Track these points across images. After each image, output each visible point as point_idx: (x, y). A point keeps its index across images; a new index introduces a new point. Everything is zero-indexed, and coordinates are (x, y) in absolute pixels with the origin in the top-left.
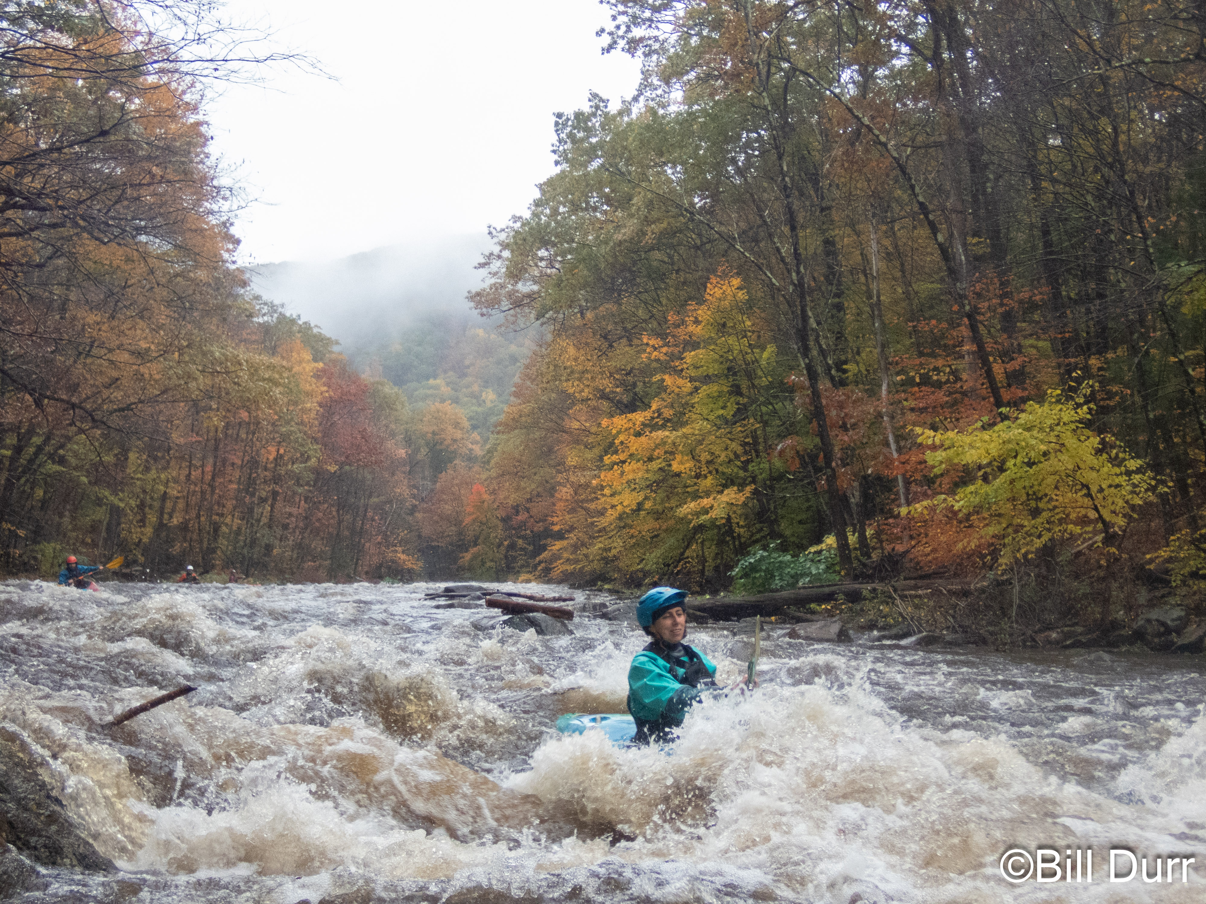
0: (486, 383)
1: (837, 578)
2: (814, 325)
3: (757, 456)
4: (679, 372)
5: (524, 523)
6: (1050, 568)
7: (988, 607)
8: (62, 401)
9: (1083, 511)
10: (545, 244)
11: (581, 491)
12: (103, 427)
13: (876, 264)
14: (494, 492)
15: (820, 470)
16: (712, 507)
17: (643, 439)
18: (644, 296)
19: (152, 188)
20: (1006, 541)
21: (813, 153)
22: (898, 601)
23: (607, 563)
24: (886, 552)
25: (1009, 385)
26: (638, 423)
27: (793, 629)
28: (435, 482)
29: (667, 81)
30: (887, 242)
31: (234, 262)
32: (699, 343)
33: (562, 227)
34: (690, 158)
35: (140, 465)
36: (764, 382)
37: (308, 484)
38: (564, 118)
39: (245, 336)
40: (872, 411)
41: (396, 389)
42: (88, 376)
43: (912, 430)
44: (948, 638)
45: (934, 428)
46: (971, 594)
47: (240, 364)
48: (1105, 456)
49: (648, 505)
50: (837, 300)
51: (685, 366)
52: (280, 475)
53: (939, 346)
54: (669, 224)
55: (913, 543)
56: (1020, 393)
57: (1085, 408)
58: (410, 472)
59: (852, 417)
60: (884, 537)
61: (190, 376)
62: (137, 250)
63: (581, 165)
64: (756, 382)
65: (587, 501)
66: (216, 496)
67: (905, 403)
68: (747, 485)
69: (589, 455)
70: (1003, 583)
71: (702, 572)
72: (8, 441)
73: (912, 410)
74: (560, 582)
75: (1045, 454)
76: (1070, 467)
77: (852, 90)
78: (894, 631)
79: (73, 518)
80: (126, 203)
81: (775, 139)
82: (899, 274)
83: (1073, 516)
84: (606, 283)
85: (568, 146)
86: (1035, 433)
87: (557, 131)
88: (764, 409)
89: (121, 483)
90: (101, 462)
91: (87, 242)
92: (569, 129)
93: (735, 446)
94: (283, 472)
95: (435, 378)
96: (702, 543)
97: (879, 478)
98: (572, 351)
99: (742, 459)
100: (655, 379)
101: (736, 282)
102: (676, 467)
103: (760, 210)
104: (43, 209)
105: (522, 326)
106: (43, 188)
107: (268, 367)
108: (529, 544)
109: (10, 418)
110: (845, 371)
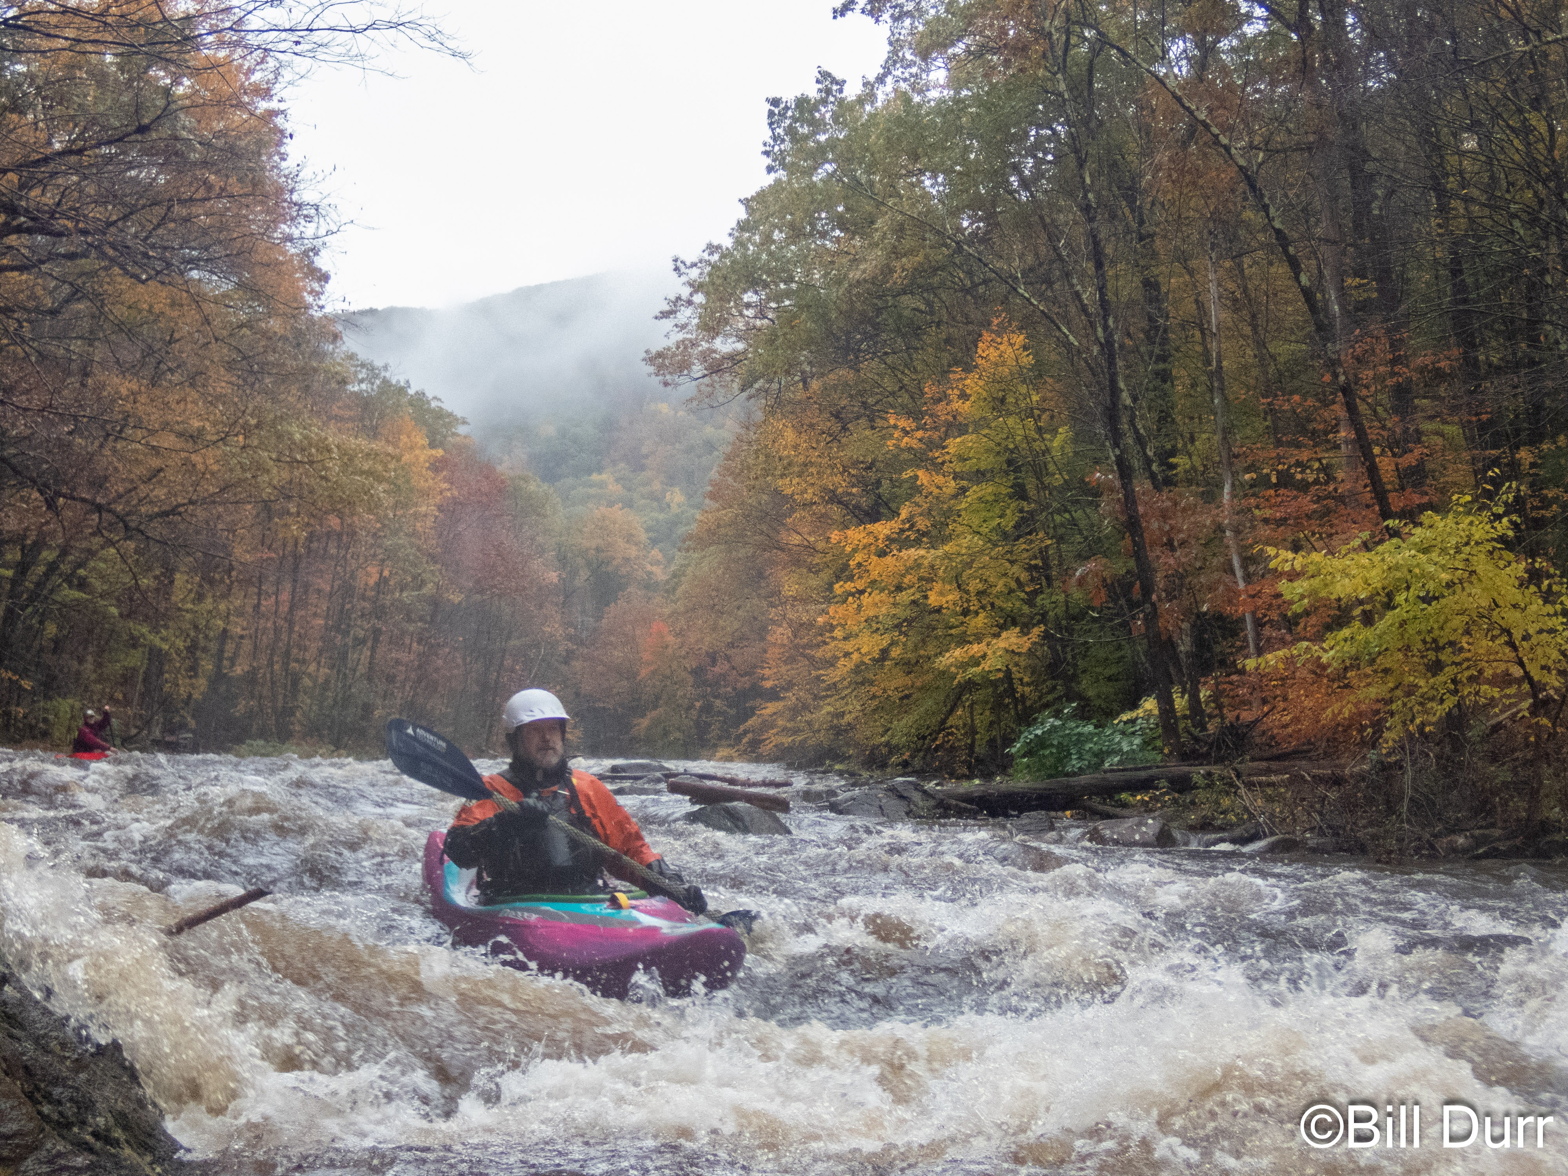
0: (671, 480)
1: (1159, 757)
2: (1128, 402)
3: (1049, 585)
4: (937, 467)
5: (723, 676)
6: (1458, 746)
7: (1370, 801)
8: (83, 500)
9: (1502, 667)
10: (754, 284)
11: (803, 632)
12: (140, 537)
13: (1217, 315)
14: (680, 634)
15: (1138, 604)
16: (984, 656)
17: (889, 559)
18: (889, 360)
19: (208, 204)
20: (1394, 707)
21: (1129, 158)
22: (1243, 791)
23: (838, 734)
24: (1227, 722)
25: (1403, 488)
26: (881, 536)
27: (1095, 829)
28: (599, 618)
29: (925, 55)
30: (1231, 286)
31: (322, 307)
32: (966, 425)
33: (777, 260)
34: (957, 164)
35: (191, 591)
36: (1057, 480)
37: (421, 619)
38: (782, 106)
39: (335, 410)
40: (1208, 522)
41: (545, 486)
42: (120, 466)
43: (1262, 550)
44: (1312, 843)
45: (1296, 548)
46: (1346, 781)
47: (329, 451)
48: (1533, 588)
49: (895, 652)
50: (1161, 366)
51: (947, 457)
52: (383, 606)
53: (1304, 431)
54: (926, 257)
55: (1266, 709)
56: (1417, 499)
57: (1505, 520)
58: (564, 603)
59: (1180, 531)
60: (1225, 701)
61: (261, 468)
62: (188, 292)
63: (803, 173)
64: (1047, 480)
65: (809, 646)
66: (295, 636)
67: (1257, 512)
68: (1034, 625)
69: (814, 582)
70: (1391, 766)
71: (971, 747)
72: (9, 557)
73: (1266, 521)
74: (773, 759)
75: (1450, 585)
76: (1485, 603)
77: (1183, 70)
78: (1238, 832)
79: (99, 665)
80: (172, 225)
81: (1073, 139)
82: (1247, 330)
83: (1488, 673)
84: (838, 339)
85: (787, 145)
86: (1434, 555)
87: (771, 124)
88: (1058, 518)
89: (164, 615)
90: (137, 586)
91: (119, 279)
92: (788, 122)
93: (1016, 570)
94: (388, 603)
95: (600, 473)
96: (971, 706)
97: (1220, 618)
98: (790, 435)
99: (1027, 589)
100: (904, 476)
101: (1019, 339)
102: (934, 600)
103: (1052, 239)
104: (60, 234)
105: (721, 399)
106: (59, 204)
107: (368, 455)
108: (730, 706)
109: (12, 525)
110: (1173, 467)
